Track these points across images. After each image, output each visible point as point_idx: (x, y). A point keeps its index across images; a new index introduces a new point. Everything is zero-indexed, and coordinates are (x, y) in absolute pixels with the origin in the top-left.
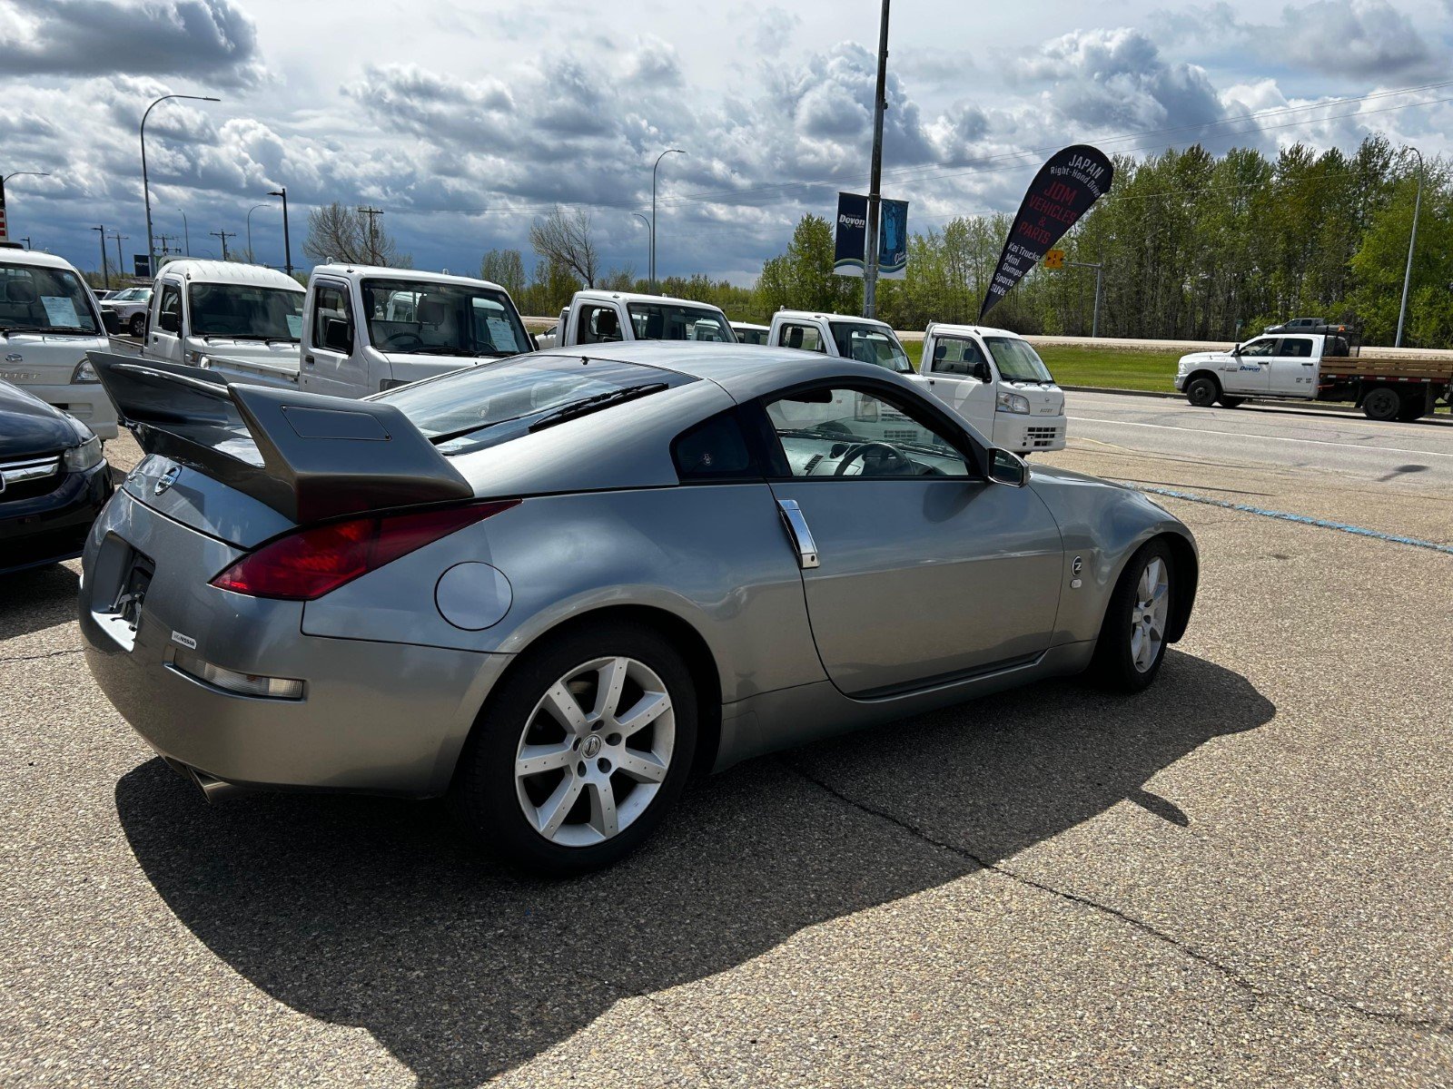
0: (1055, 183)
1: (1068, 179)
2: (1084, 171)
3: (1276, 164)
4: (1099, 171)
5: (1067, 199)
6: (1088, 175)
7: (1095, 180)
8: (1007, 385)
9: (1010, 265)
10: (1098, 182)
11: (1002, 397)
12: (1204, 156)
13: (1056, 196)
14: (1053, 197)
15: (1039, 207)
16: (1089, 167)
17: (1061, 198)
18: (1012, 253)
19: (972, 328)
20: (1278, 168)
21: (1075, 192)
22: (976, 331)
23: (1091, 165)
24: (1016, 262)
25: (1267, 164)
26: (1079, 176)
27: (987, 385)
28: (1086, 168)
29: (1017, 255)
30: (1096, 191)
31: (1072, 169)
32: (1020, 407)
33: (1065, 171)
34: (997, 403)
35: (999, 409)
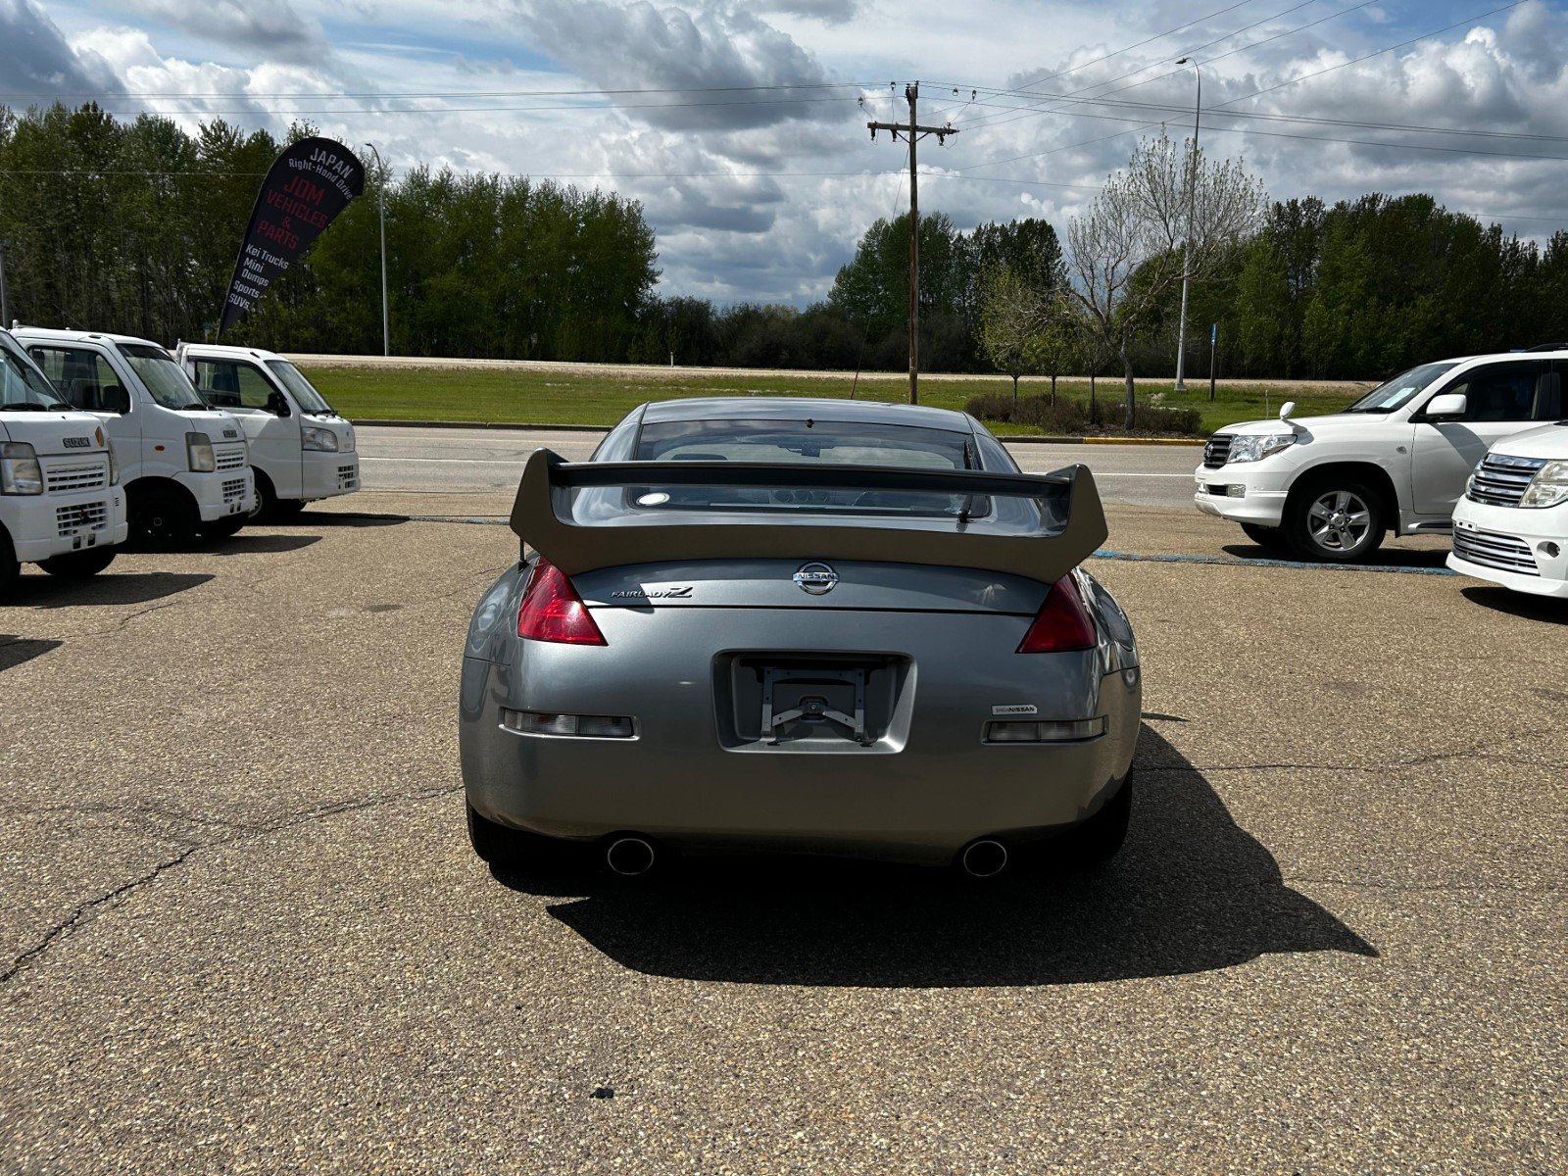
0: (297, 178)
1: (311, 175)
2: (329, 168)
3: (199, 140)
4: (347, 172)
5: (314, 199)
6: (335, 173)
7: (344, 179)
8: (310, 417)
9: (252, 272)
10: (347, 182)
11: (309, 432)
12: (105, 118)
13: (300, 193)
14: (296, 194)
15: (281, 204)
16: (335, 164)
17: (306, 196)
18: (251, 257)
19: (247, 350)
20: (202, 145)
21: (323, 191)
22: (252, 354)
23: (337, 162)
24: (259, 268)
25: (187, 138)
26: (325, 173)
27: (286, 419)
28: (332, 165)
29: (259, 260)
30: (347, 194)
31: (315, 163)
32: (328, 443)
33: (308, 166)
34: (302, 440)
35: (305, 447)
